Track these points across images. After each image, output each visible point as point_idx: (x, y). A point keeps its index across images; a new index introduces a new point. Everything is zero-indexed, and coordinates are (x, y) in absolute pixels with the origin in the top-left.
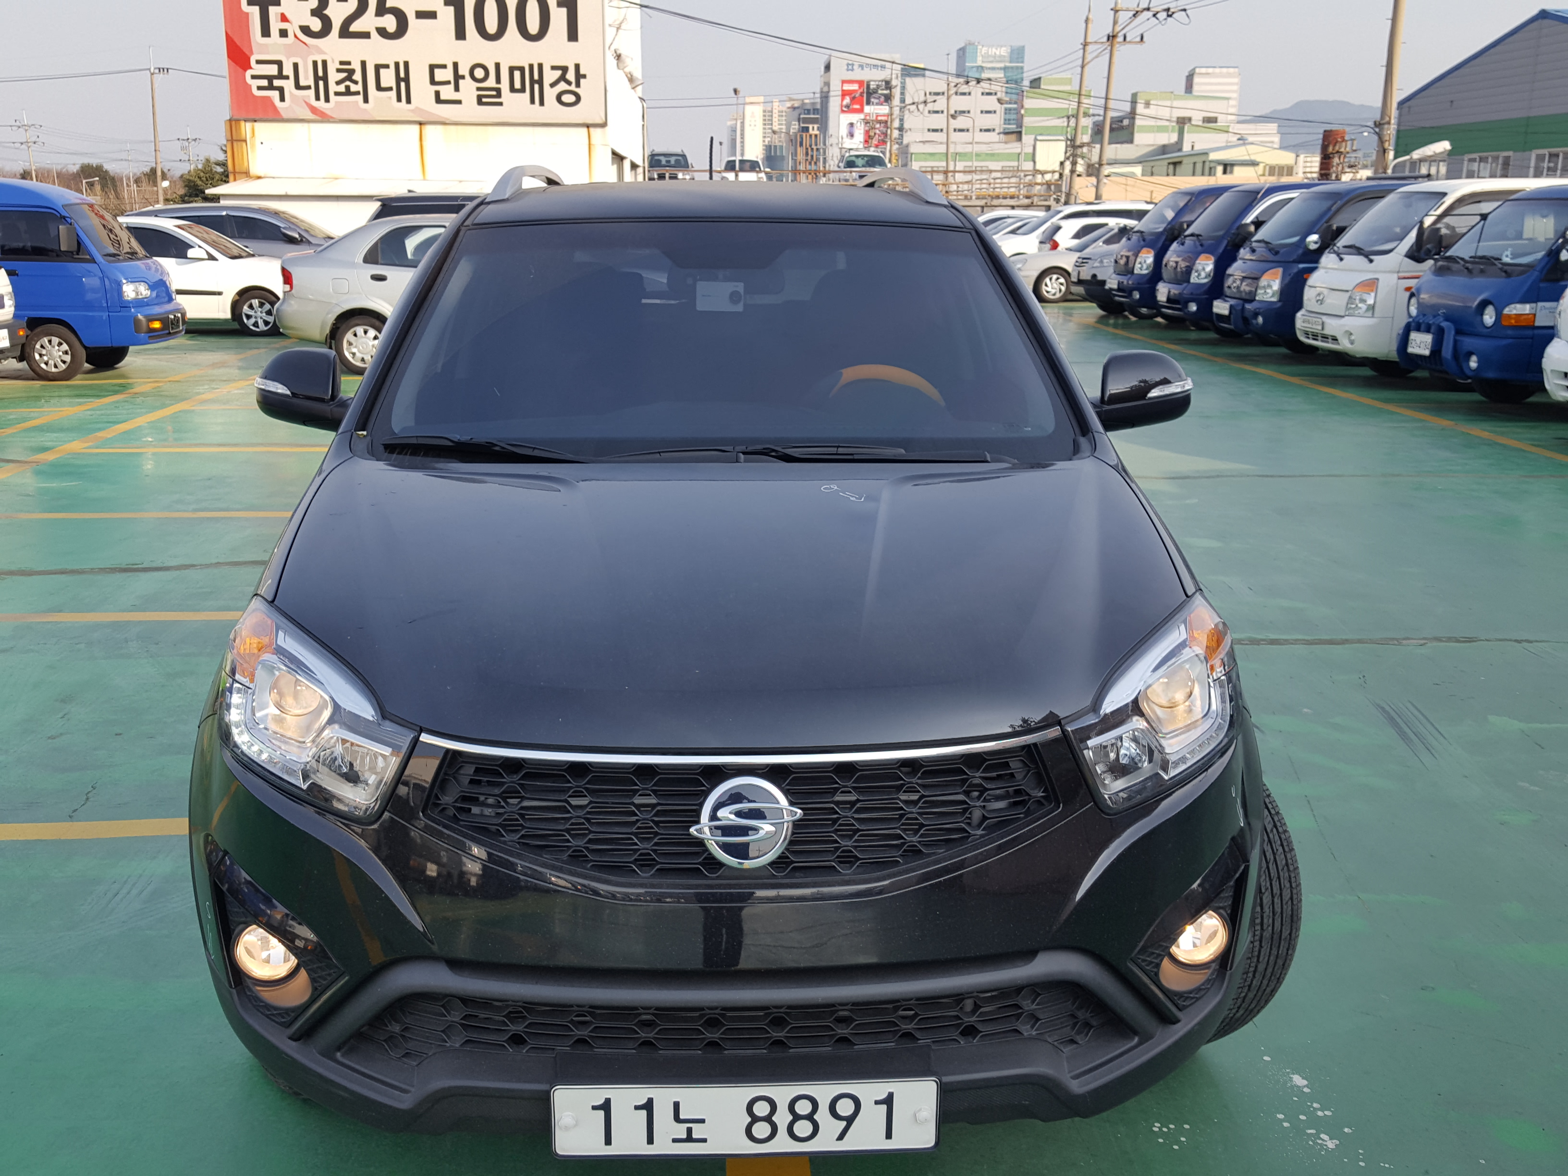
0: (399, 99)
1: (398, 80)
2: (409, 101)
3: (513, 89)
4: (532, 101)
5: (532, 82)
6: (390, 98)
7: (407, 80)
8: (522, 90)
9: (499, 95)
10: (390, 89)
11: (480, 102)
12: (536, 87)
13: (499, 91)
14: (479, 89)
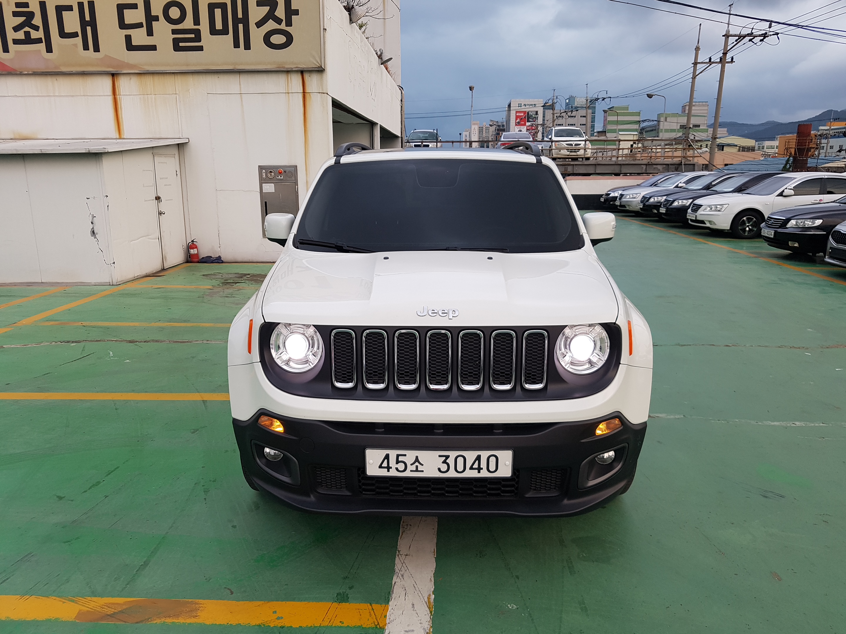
0: (86, 47)
1: (84, 24)
2: (97, 49)
3: (213, 31)
4: (236, 45)
5: (236, 21)
6: (76, 45)
7: (93, 23)
8: (224, 32)
9: (198, 38)
10: (74, 35)
11: (177, 48)
12: (241, 26)
13: (197, 33)
14: (174, 32)
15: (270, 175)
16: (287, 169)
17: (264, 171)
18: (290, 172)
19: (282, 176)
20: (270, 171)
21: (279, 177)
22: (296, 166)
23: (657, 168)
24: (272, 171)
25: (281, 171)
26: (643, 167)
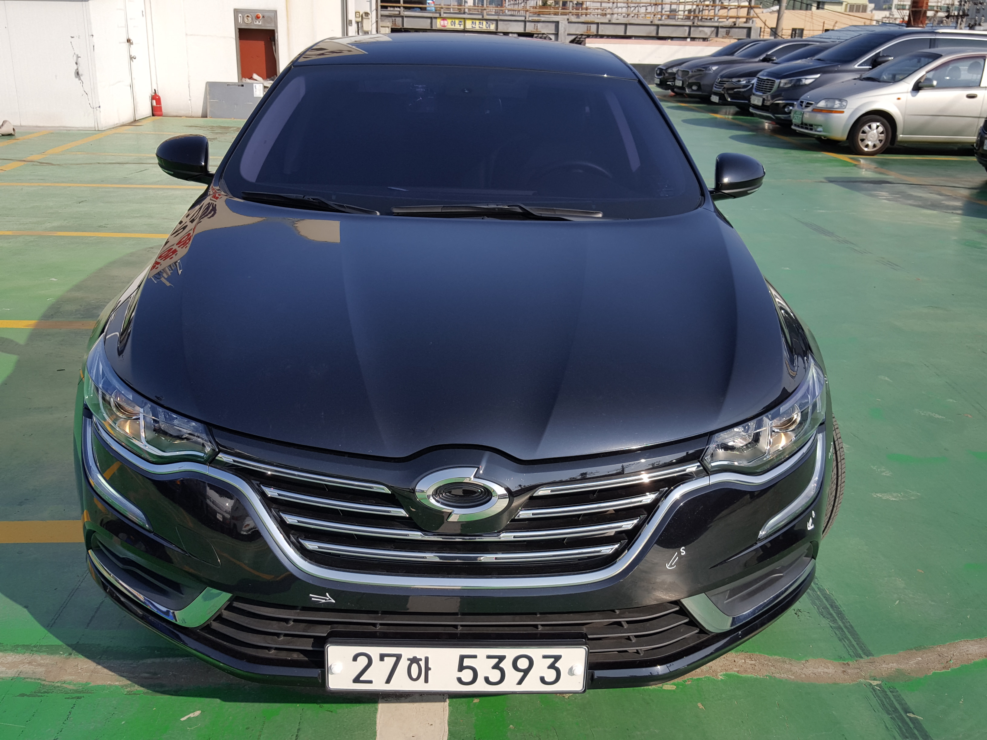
15: (247, 20)
16: (266, 14)
17: (240, 15)
18: (269, 17)
19: (261, 22)
20: (246, 15)
21: (257, 23)
22: (276, 12)
24: (249, 15)
25: (259, 16)
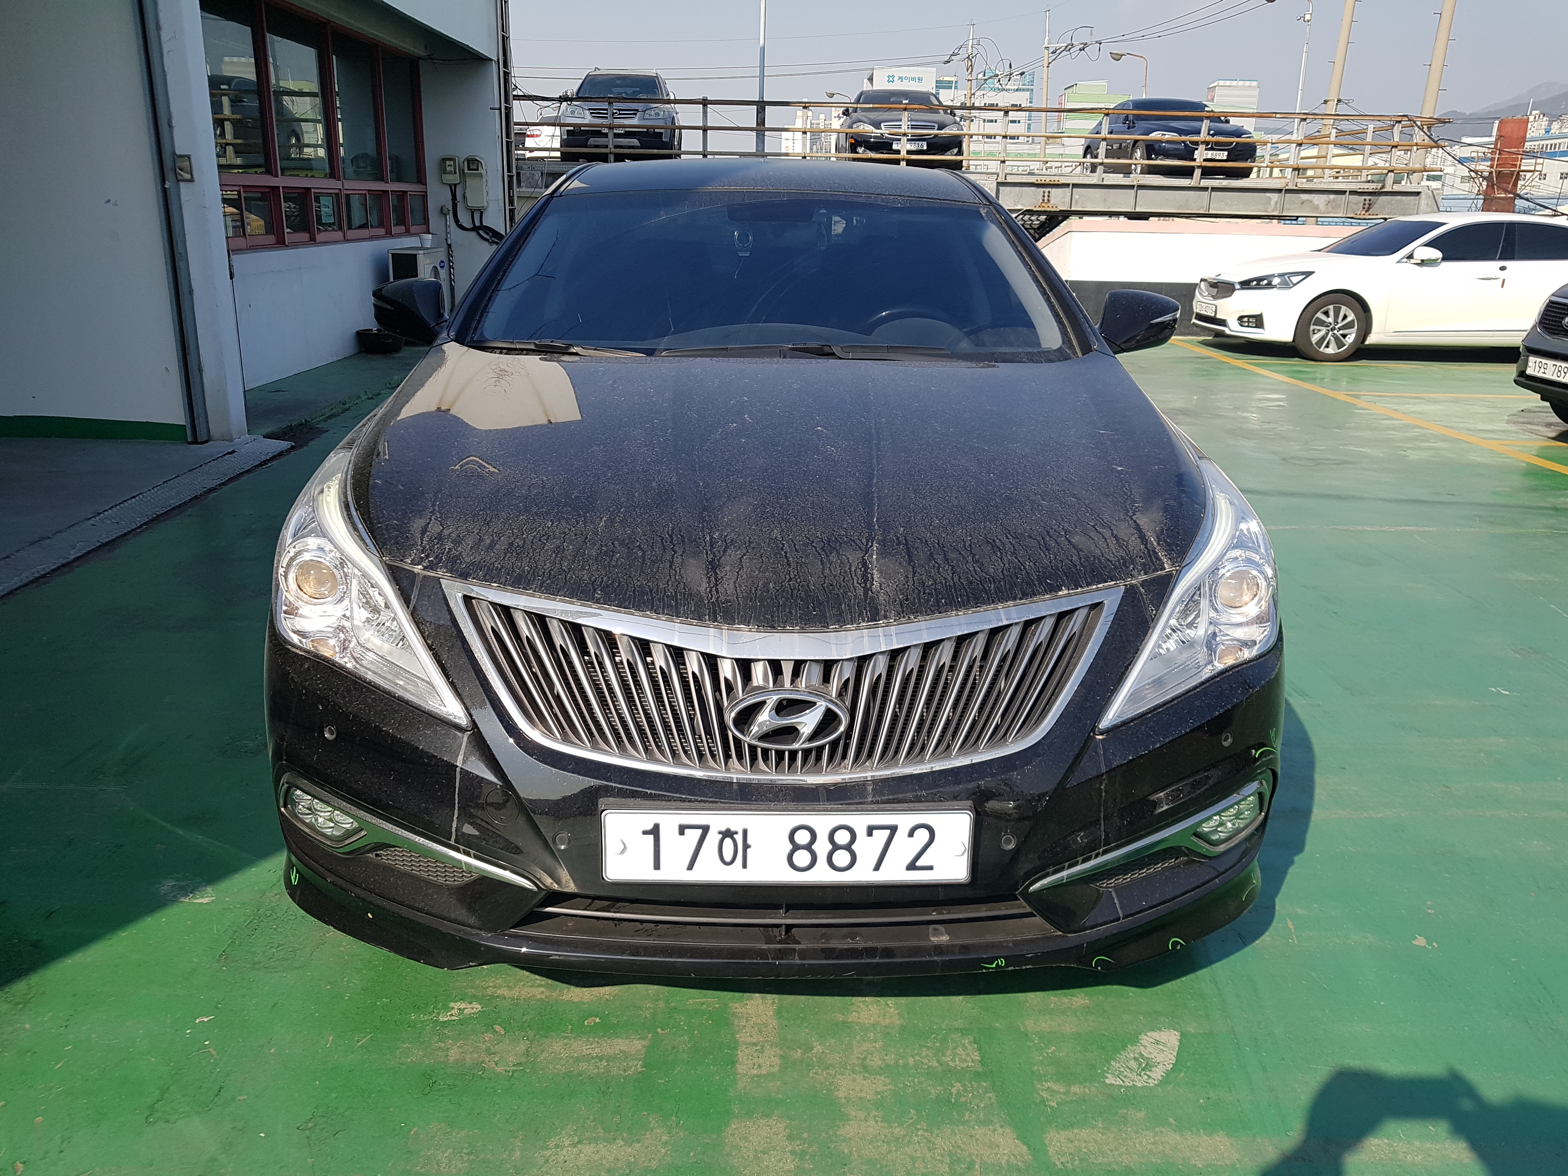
23: (1311, 201)
26: (1270, 199)
